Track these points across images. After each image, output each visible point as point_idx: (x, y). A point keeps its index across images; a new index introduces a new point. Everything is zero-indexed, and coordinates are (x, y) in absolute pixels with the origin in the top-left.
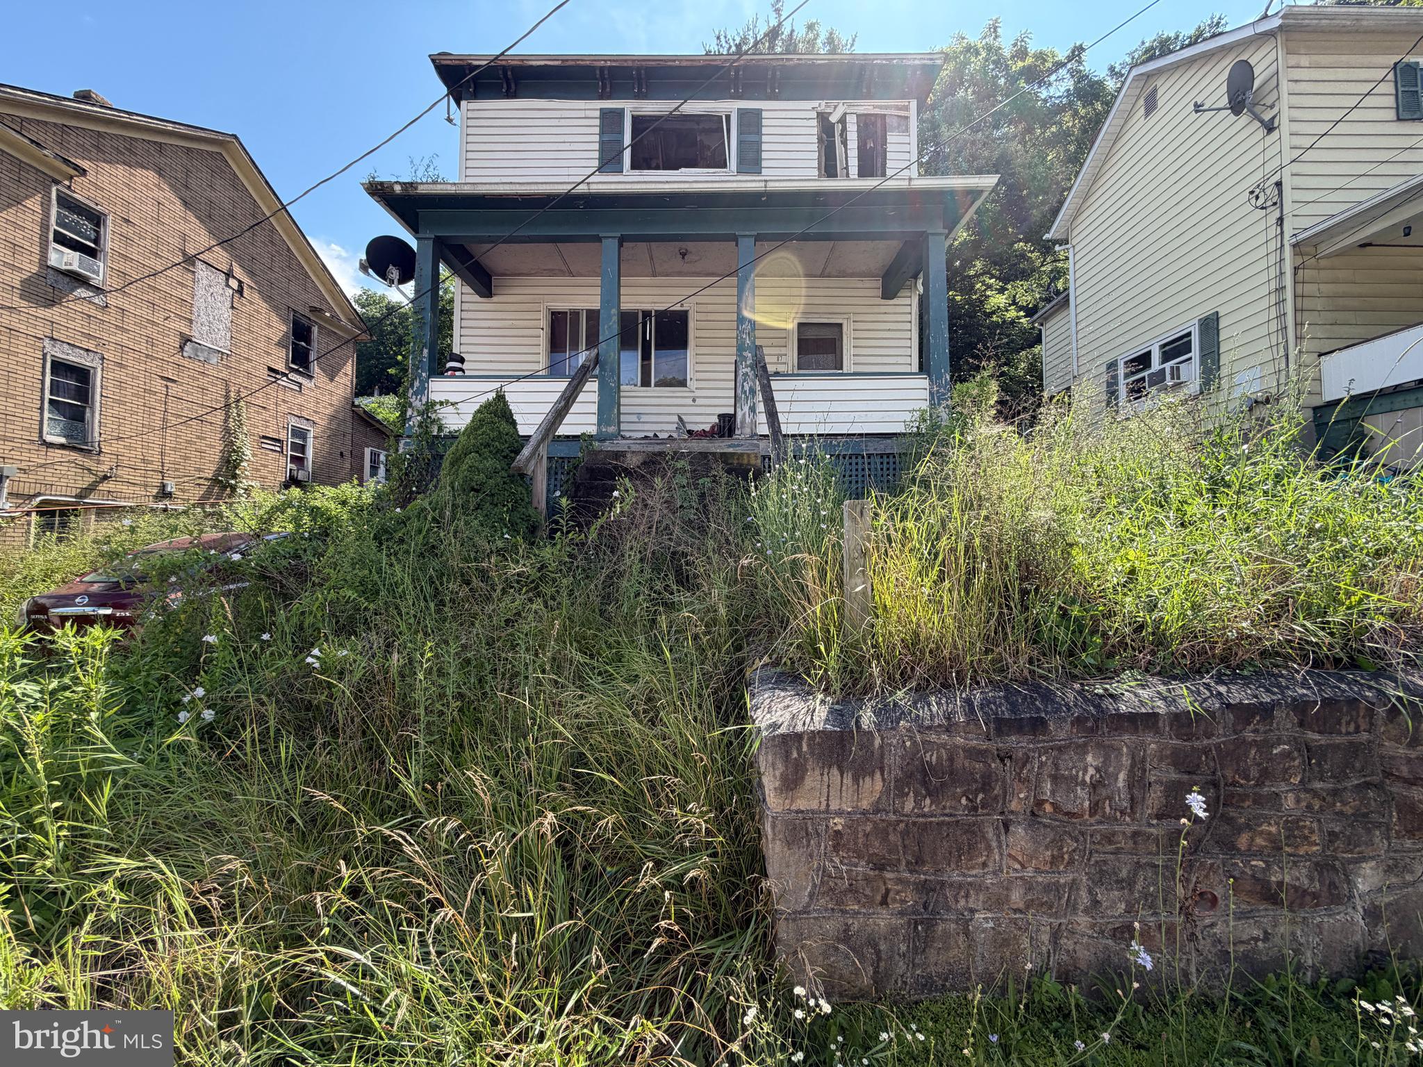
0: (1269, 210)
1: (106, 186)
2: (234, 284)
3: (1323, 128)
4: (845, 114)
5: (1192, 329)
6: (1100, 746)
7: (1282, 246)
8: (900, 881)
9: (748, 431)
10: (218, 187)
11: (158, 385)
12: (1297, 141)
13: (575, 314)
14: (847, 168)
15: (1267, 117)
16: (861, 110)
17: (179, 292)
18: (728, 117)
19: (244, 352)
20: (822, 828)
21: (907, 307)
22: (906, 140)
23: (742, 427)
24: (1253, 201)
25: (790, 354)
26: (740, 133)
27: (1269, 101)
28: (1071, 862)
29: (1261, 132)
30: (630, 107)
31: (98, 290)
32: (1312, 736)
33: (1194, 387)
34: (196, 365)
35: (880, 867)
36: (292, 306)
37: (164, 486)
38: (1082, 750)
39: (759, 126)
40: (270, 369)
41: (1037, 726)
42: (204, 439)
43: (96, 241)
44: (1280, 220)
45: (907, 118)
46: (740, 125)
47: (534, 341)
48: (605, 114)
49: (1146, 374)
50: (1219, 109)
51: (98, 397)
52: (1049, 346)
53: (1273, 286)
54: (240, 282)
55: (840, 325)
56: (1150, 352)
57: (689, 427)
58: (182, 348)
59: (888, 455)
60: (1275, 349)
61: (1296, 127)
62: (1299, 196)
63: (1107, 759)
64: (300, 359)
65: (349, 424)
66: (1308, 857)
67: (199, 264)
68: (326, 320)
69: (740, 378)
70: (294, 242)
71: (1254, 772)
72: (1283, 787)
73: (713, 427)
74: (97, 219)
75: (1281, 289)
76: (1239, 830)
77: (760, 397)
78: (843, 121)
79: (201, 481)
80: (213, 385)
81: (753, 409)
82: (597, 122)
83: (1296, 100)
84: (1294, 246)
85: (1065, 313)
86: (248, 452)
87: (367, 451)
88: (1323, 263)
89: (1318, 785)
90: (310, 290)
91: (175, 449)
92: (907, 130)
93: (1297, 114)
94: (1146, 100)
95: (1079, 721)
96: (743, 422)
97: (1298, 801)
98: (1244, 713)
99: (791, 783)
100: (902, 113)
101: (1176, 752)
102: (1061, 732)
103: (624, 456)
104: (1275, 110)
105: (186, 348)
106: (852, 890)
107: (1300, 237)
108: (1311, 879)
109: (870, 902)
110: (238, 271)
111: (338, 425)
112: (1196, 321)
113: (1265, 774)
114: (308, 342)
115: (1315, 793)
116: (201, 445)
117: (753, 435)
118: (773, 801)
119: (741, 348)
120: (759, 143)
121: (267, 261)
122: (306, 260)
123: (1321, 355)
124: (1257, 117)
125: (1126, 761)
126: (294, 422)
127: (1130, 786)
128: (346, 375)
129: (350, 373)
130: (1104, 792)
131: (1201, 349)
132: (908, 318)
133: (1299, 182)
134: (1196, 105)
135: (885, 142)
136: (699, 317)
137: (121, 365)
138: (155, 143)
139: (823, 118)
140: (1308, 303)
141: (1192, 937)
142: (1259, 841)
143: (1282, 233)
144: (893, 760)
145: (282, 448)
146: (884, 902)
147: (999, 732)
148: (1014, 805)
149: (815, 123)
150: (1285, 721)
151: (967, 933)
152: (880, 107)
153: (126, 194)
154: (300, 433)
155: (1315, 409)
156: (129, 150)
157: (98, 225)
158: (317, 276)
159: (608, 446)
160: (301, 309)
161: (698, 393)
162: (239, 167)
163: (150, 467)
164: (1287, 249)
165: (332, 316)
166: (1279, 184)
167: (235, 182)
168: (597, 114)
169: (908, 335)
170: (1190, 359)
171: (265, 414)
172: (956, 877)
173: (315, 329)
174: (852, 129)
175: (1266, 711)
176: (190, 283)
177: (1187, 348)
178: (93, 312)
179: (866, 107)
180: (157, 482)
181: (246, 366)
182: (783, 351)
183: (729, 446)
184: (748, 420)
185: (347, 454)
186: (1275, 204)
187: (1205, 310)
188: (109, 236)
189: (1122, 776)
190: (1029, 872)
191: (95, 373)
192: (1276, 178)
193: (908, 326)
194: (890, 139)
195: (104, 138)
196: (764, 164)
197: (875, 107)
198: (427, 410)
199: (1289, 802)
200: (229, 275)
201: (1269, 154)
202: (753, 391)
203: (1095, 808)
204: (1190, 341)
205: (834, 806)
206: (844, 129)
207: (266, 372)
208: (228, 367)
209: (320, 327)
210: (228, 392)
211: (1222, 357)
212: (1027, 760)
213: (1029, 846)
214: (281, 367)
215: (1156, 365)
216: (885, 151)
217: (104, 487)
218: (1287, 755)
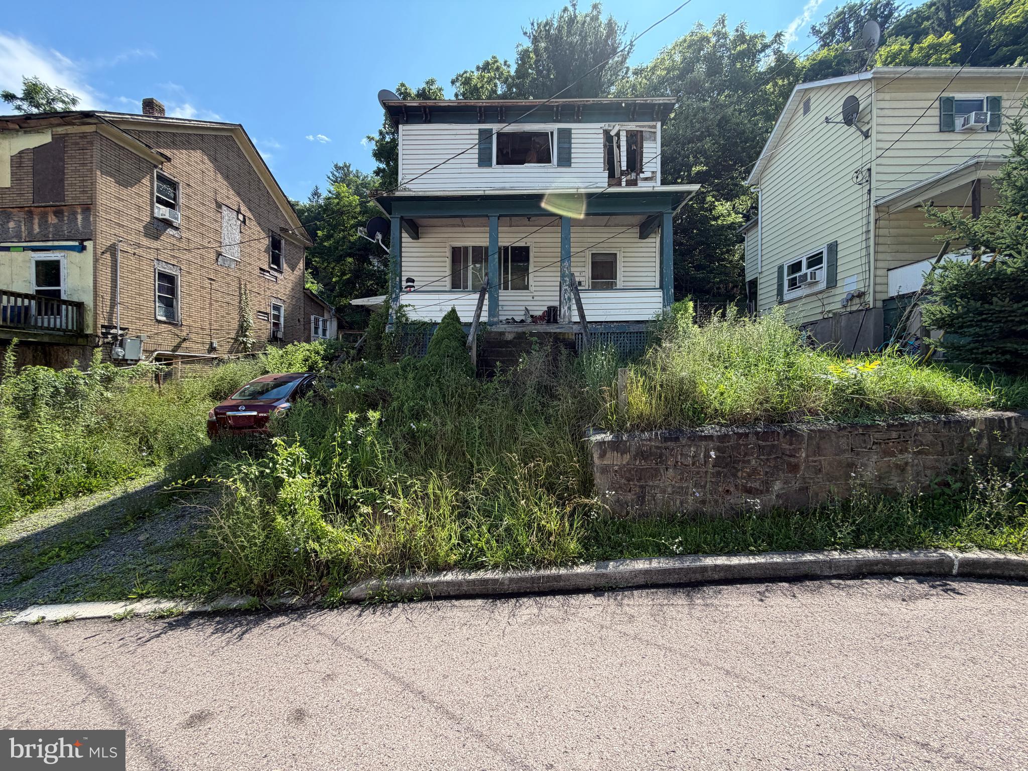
0: (864, 185)
1: (178, 166)
2: (241, 217)
3: (897, 137)
4: (619, 130)
5: (823, 250)
6: (695, 445)
7: (870, 206)
8: (634, 485)
9: (567, 320)
10: (231, 158)
11: (207, 283)
12: (881, 145)
13: (466, 248)
14: (620, 162)
15: (865, 129)
16: (629, 128)
17: (216, 226)
18: (552, 133)
19: (247, 259)
20: (611, 470)
21: (654, 242)
22: (654, 145)
23: (564, 318)
24: (855, 179)
25: (587, 271)
26: (559, 143)
27: (866, 120)
28: (686, 480)
29: (862, 138)
30: (495, 127)
31: (177, 229)
32: (760, 442)
33: (822, 285)
34: (223, 270)
35: (629, 481)
36: (271, 228)
37: (212, 344)
38: (690, 446)
39: (570, 138)
40: (261, 269)
41: (677, 439)
42: (230, 314)
43: (174, 199)
44: (870, 191)
45: (655, 133)
46: (559, 138)
47: (443, 264)
48: (481, 132)
49: (797, 275)
50: (837, 123)
51: (179, 293)
52: (749, 244)
53: (864, 229)
54: (244, 216)
55: (616, 254)
56: (801, 261)
57: (531, 313)
58: (217, 260)
59: (640, 333)
60: (864, 266)
61: (880, 137)
62: (881, 177)
63: (697, 448)
64: (276, 260)
65: (302, 301)
66: (759, 479)
67: (224, 208)
68: (289, 236)
69: (563, 292)
70: (270, 186)
71: (742, 453)
72: (751, 458)
73: (544, 313)
74: (174, 185)
75: (868, 232)
76: (739, 470)
77: (574, 301)
78: (618, 135)
79: (229, 340)
80: (233, 281)
81: (569, 308)
82: (477, 137)
83: (880, 120)
84: (876, 207)
85: (755, 230)
86: (251, 321)
87: (312, 317)
88: (892, 216)
89: (762, 457)
90: (280, 217)
91: (216, 321)
92: (655, 140)
93: (881, 129)
94: (804, 104)
95: (689, 438)
96: (564, 315)
97: (756, 462)
98: (740, 435)
99: (602, 456)
100: (653, 130)
101: (718, 447)
102: (684, 441)
103: (504, 334)
104: (869, 126)
105: (219, 260)
106: (620, 487)
107: (879, 203)
108: (760, 486)
109: (625, 491)
110: (243, 209)
111: (297, 301)
112: (825, 245)
113: (746, 454)
114: (279, 250)
115: (761, 460)
116: (228, 318)
117: (570, 322)
118: (596, 461)
119: (563, 276)
120: (570, 148)
121: (257, 201)
122: (277, 198)
123: (889, 270)
124: (859, 129)
125: (703, 449)
126: (274, 301)
127: (705, 457)
128: (300, 269)
129: (302, 268)
130: (696, 459)
131: (828, 262)
132: (654, 250)
133: (880, 169)
134: (827, 118)
135: (642, 147)
136: (536, 250)
137: (189, 273)
138: (200, 135)
139: (607, 133)
140: (881, 240)
141: (723, 503)
142: (744, 474)
143: (870, 198)
144: (633, 449)
145: (268, 318)
146: (630, 491)
147: (665, 441)
148: (669, 463)
149: (602, 136)
150: (752, 439)
151: (654, 500)
152: (640, 126)
153: (188, 169)
154: (277, 308)
155: (884, 301)
156: (188, 142)
157: (175, 190)
158: (284, 208)
159: (494, 329)
160: (274, 230)
161: (535, 294)
162: (241, 143)
163: (205, 332)
164: (872, 208)
165: (293, 233)
166: (869, 170)
167: (240, 155)
168: (477, 132)
169: (654, 259)
170: (822, 267)
171: (259, 298)
172: (651, 483)
173: (283, 242)
174: (623, 139)
175: (746, 435)
176: (219, 220)
177: (820, 261)
178: (175, 242)
179: (632, 126)
180: (208, 341)
181: (249, 268)
182: (583, 269)
183: (557, 328)
184: (567, 314)
185: (302, 320)
186: (867, 181)
187: (830, 239)
188: (181, 196)
189: (702, 454)
190: (673, 483)
191: (177, 278)
192: (868, 166)
193: (654, 255)
194: (645, 145)
195: (176, 136)
196: (573, 161)
197: (637, 126)
198: (400, 310)
199: (753, 462)
200: (238, 212)
201: (866, 151)
202: (570, 299)
203: (693, 464)
204: (822, 257)
205: (615, 463)
206: (619, 138)
207: (259, 271)
208: (240, 270)
209: (286, 240)
210: (240, 285)
211: (838, 268)
212: (673, 449)
213: (673, 474)
214: (266, 267)
215: (804, 269)
216: (642, 152)
217: (184, 345)
218: (752, 448)
